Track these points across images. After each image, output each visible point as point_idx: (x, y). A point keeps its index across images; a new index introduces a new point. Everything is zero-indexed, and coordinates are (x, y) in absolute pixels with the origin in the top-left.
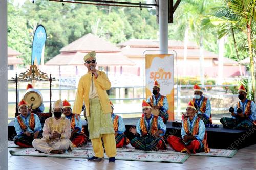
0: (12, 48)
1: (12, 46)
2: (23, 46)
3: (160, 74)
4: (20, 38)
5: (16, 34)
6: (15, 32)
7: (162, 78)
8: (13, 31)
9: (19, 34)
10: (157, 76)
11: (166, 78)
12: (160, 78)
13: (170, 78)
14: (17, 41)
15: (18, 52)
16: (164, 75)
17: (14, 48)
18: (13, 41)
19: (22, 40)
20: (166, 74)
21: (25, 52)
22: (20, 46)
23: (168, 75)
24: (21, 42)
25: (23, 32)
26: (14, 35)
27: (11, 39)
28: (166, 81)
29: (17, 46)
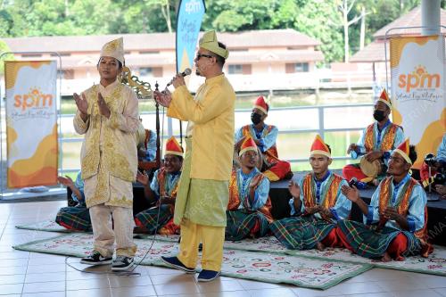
0: (307, 33)
1: (308, 30)
2: (327, 31)
3: (417, 77)
4: (322, 16)
5: (315, 10)
6: (313, 6)
7: (422, 86)
8: (309, 4)
9: (320, 9)
10: (413, 81)
11: (430, 85)
12: (419, 87)
13: (438, 85)
14: (316, 21)
15: (318, 42)
16: (427, 80)
17: (311, 33)
18: (309, 22)
19: (324, 19)
20: (431, 78)
21: (331, 40)
22: (321, 31)
23: (434, 80)
24: (323, 23)
25: (327, 5)
26: (310, 11)
27: (306, 18)
28: (430, 93)
29: (317, 29)
